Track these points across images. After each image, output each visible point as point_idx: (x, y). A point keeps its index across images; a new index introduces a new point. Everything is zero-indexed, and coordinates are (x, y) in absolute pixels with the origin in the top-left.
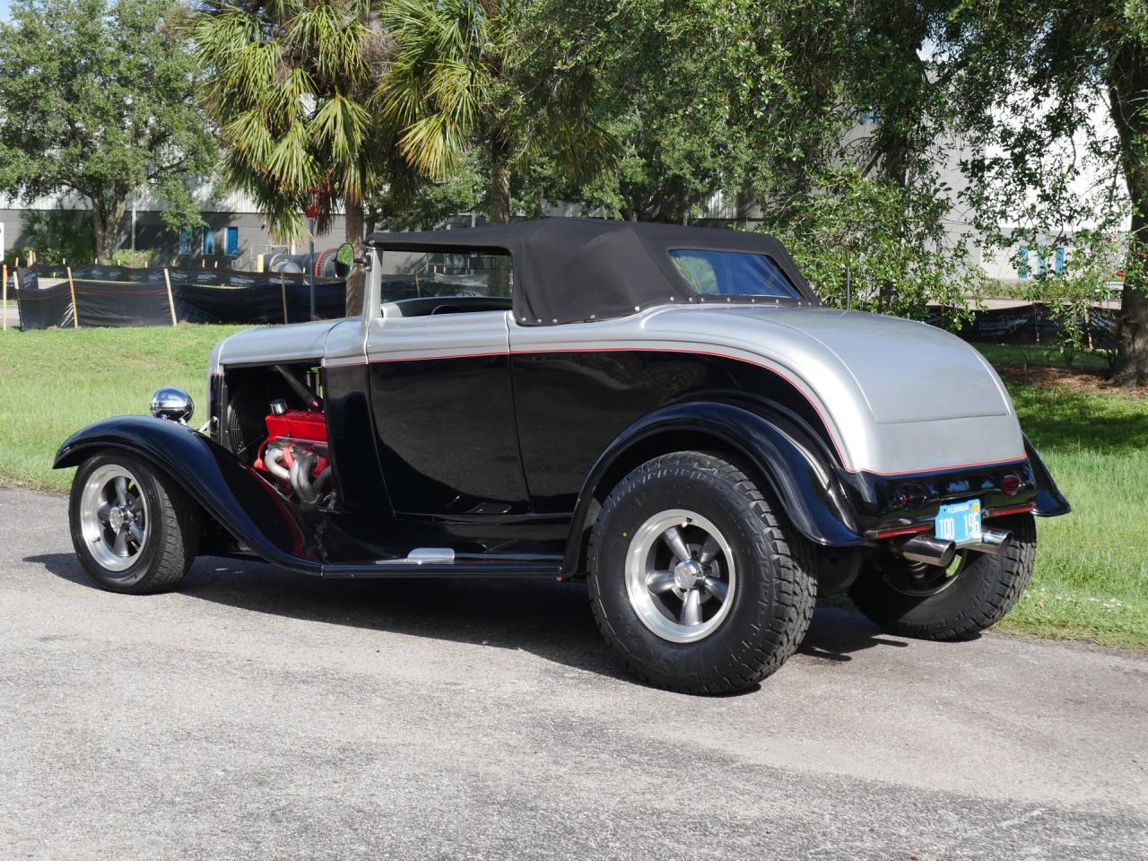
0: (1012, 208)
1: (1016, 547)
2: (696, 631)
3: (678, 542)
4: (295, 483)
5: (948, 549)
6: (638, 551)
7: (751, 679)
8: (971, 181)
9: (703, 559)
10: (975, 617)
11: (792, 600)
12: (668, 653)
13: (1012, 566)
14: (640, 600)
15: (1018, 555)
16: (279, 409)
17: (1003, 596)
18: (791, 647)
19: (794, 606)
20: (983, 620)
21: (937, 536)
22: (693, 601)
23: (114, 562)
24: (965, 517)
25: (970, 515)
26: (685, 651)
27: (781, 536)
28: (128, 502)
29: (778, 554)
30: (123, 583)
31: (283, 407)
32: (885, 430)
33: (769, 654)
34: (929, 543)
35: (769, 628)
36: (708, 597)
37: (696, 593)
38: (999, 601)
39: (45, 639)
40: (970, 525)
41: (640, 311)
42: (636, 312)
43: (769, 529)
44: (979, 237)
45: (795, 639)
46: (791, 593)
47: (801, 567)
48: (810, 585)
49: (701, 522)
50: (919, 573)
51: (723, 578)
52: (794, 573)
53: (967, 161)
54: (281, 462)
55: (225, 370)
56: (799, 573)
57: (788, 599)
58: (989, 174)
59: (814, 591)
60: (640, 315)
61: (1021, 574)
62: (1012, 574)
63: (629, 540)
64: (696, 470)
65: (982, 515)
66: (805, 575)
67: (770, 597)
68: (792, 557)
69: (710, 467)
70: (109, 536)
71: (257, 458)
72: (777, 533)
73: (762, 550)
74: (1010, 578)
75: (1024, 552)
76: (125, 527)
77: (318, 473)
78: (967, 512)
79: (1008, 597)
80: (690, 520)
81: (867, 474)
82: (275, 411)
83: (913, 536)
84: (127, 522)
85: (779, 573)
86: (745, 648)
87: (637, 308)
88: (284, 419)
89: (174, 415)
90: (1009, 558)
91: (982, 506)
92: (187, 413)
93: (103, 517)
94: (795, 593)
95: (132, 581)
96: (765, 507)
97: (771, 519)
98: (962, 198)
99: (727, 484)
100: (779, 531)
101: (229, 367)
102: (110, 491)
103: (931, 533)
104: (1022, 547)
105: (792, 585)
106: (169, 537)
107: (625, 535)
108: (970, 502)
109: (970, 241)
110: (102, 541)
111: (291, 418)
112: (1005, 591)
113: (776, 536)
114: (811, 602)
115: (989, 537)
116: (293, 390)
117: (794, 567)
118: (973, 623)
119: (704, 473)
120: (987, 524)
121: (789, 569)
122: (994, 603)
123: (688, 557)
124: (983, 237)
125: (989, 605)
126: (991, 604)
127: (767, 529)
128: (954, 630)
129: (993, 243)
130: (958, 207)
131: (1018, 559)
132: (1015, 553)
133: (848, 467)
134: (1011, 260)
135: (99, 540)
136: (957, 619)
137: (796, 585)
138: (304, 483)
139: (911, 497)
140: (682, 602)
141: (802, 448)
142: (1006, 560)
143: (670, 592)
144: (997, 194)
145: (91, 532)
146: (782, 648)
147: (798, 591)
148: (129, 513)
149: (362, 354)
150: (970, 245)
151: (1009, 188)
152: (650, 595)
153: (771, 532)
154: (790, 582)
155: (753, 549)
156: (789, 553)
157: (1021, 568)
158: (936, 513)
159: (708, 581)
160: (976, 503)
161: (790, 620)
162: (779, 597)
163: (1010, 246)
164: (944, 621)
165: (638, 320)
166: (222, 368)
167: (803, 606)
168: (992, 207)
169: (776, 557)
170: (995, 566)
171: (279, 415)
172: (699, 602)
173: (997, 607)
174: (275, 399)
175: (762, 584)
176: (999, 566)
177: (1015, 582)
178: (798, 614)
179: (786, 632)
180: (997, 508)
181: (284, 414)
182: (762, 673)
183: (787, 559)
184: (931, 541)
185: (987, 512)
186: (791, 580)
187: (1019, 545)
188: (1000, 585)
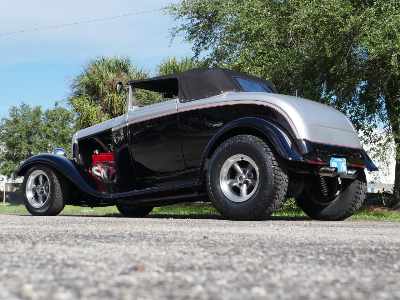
1: (360, 184)
2: (245, 196)
3: (238, 168)
4: (102, 177)
5: (335, 170)
6: (225, 170)
7: (266, 213)
9: (247, 172)
10: (346, 210)
11: (280, 182)
12: (235, 206)
13: (359, 190)
14: (224, 186)
15: (361, 186)
16: (97, 152)
17: (356, 202)
18: (280, 201)
19: (280, 184)
20: (349, 211)
21: (331, 166)
22: (244, 188)
23: (37, 205)
24: (341, 163)
25: (342, 163)
26: (242, 205)
27: (275, 159)
28: (43, 183)
29: (274, 165)
30: (41, 211)
31: (98, 151)
32: (311, 127)
33: (272, 203)
34: (328, 169)
35: (272, 192)
36: (249, 186)
37: (245, 186)
38: (354, 204)
40: (343, 167)
41: (223, 93)
42: (222, 93)
43: (270, 157)
45: (281, 198)
46: (279, 179)
47: (283, 171)
48: (286, 179)
49: (246, 158)
50: (325, 193)
51: (255, 178)
52: (280, 173)
54: (98, 171)
56: (282, 173)
57: (278, 182)
59: (287, 181)
60: (223, 94)
61: (362, 194)
62: (359, 193)
63: (221, 168)
64: (244, 139)
65: (347, 164)
66: (284, 174)
67: (271, 181)
68: (279, 167)
69: (249, 139)
70: (36, 197)
71: (89, 170)
72: (273, 158)
73: (268, 164)
74: (358, 195)
75: (362, 186)
76: (42, 193)
77: (110, 173)
78: (342, 162)
79: (358, 202)
80: (242, 158)
81: (304, 140)
82: (96, 153)
83: (322, 166)
84: (42, 190)
85: (274, 172)
86: (263, 200)
87: (222, 92)
88: (98, 155)
90: (357, 188)
91: (347, 161)
93: (34, 190)
94: (280, 180)
95: (44, 210)
96: (269, 149)
97: (271, 154)
99: (255, 143)
100: (274, 158)
101: (79, 140)
102: (37, 181)
103: (329, 166)
104: (362, 184)
105: (279, 177)
106: (57, 193)
107: (219, 166)
108: (342, 158)
110: (34, 199)
111: (101, 155)
112: (356, 200)
113: (273, 159)
114: (287, 185)
115: (350, 172)
116: (101, 147)
117: (280, 170)
118: (346, 212)
119: (247, 140)
120: (349, 168)
121: (278, 171)
122: (353, 204)
123: (242, 172)
125: (351, 205)
126: (352, 205)
128: (339, 215)
131: (360, 188)
132: (359, 186)
133: (298, 138)
135: (32, 198)
136: (340, 211)
137: (281, 177)
138: (106, 176)
139: (321, 152)
140: (240, 189)
141: (282, 132)
142: (356, 188)
143: (236, 186)
145: (30, 196)
146: (276, 201)
147: (281, 179)
148: (43, 187)
149: (126, 123)
152: (229, 188)
153: (271, 158)
154: (279, 176)
155: (265, 164)
156: (278, 166)
157: (362, 192)
158: (330, 159)
159: (249, 180)
160: (345, 160)
161: (279, 190)
162: (275, 181)
164: (335, 212)
165: (223, 96)
166: (77, 141)
167: (283, 185)
169: (273, 166)
170: (353, 191)
171: (97, 154)
172: (246, 188)
173: (354, 206)
174: (95, 149)
175: (269, 176)
176: (354, 190)
177: (360, 196)
178: (282, 188)
179: (278, 194)
180: (352, 163)
181: (99, 154)
182: (270, 211)
183: (277, 167)
184: (329, 168)
185: (349, 164)
186: (279, 175)
187: (360, 183)
188: (354, 197)
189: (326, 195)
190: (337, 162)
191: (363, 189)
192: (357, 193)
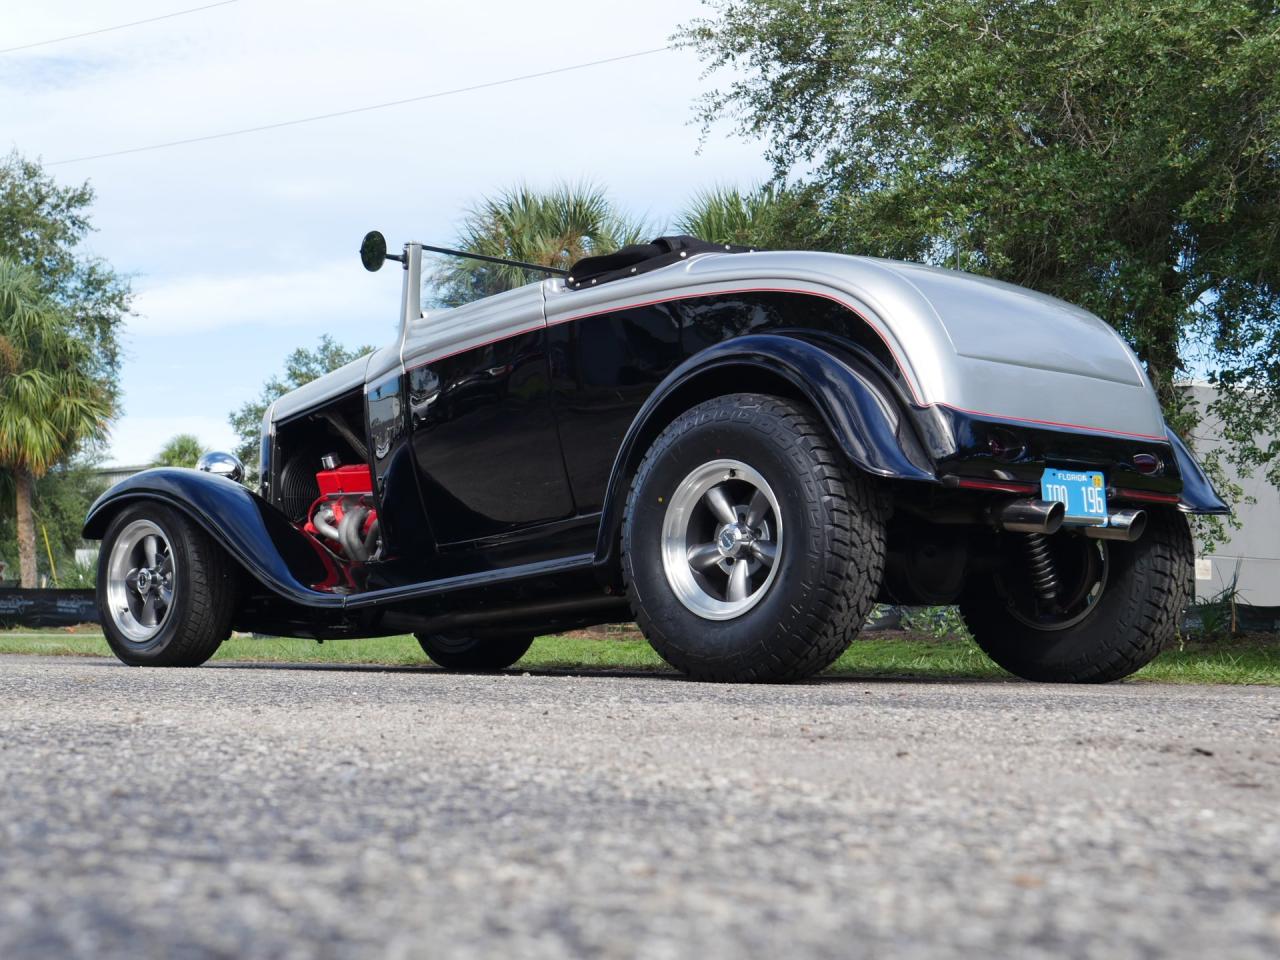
0: (1267, 421)
1: (1166, 559)
2: (741, 603)
3: (723, 505)
4: (344, 541)
5: (1053, 511)
6: (679, 513)
7: (806, 657)
8: (1220, 393)
9: (750, 521)
10: (1120, 648)
11: (850, 551)
12: (709, 633)
13: (1162, 581)
14: (677, 567)
15: (1169, 567)
16: (330, 462)
17: (1154, 621)
18: (853, 615)
19: (853, 560)
21: (1044, 499)
22: (740, 573)
23: (140, 632)
24: (1083, 489)
25: (1090, 489)
26: (728, 629)
27: (833, 474)
28: (158, 563)
29: (830, 495)
30: (149, 653)
31: (334, 460)
32: (967, 364)
33: (826, 621)
34: (1034, 507)
35: (822, 586)
36: (756, 566)
37: (743, 563)
38: (1149, 626)
40: (1091, 501)
41: (686, 258)
42: (682, 259)
43: (819, 467)
44: (1232, 453)
45: (858, 606)
46: (848, 542)
47: (862, 514)
48: (874, 540)
49: (746, 472)
50: (1049, 590)
51: (772, 540)
52: (851, 521)
53: (1214, 371)
54: (333, 523)
55: (278, 429)
56: (857, 520)
57: (844, 551)
58: (1240, 385)
59: (880, 547)
60: (686, 261)
62: (1163, 591)
63: (664, 507)
64: (737, 409)
65: (1107, 492)
66: (866, 525)
67: (821, 547)
68: (847, 499)
69: (753, 406)
70: (138, 609)
71: (307, 521)
72: (827, 471)
73: (810, 491)
74: (1160, 597)
75: (1176, 566)
76: (154, 592)
77: (367, 528)
78: (1087, 484)
79: (1160, 621)
80: (733, 472)
81: (944, 409)
82: (327, 467)
83: (1013, 498)
84: (155, 585)
85: (832, 519)
86: (794, 613)
87: (683, 254)
88: (334, 473)
90: (1157, 572)
91: (1107, 482)
93: (131, 587)
94: (853, 544)
95: (158, 650)
96: (814, 442)
97: (821, 455)
98: (1212, 411)
99: (772, 420)
100: (831, 469)
101: (281, 424)
102: (139, 557)
103: (1037, 496)
104: (1173, 559)
105: (849, 534)
106: (197, 595)
107: (660, 500)
108: (1089, 473)
109: (1222, 457)
110: (129, 613)
111: (344, 471)
113: (827, 474)
114: (878, 561)
115: (1119, 519)
116: (349, 445)
117: (852, 512)
118: (1119, 655)
119: (745, 411)
120: (1113, 505)
121: (845, 513)
122: (1143, 628)
123: (734, 520)
124: (1237, 453)
125: (1136, 631)
126: (1140, 629)
128: (1098, 667)
129: (1248, 458)
130: (1207, 420)
131: (1168, 572)
132: (1164, 565)
133: (921, 402)
134: (1268, 475)
135: (126, 610)
136: (1100, 651)
137: (854, 533)
138: (355, 541)
139: (1007, 449)
140: (727, 577)
141: (863, 379)
142: (1153, 573)
143: (715, 566)
144: (1249, 406)
145: (117, 601)
146: (842, 615)
147: (856, 539)
148: (158, 575)
149: (400, 364)
150: (1222, 461)
151: (1263, 399)
152: (693, 574)
153: (821, 469)
154: (846, 530)
155: (799, 489)
156: (844, 495)
157: (1173, 585)
158: (1041, 475)
159: (757, 547)
160: (1099, 477)
161: (849, 577)
162: (832, 547)
163: (1267, 460)
164: (1084, 655)
165: (684, 265)
166: (274, 427)
167: (865, 561)
168: (1244, 418)
169: (827, 498)
170: (1141, 582)
171: (331, 470)
172: (747, 574)
173: (1145, 633)
174: (326, 454)
175: (812, 531)
176: (1145, 581)
177: (1167, 601)
178: (859, 572)
179: (844, 593)
180: (1128, 488)
181: (336, 468)
182: (819, 650)
183: (840, 501)
184: (1036, 505)
185: (1114, 490)
186: (848, 527)
187: (1168, 556)
188: (1148, 604)
189: (1051, 596)
190: (1067, 484)
191: (1176, 575)
192: (1156, 591)
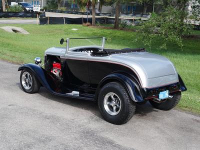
2: (114, 114)
3: (113, 98)
5: (161, 100)
8: (193, 9)
9: (116, 101)
12: (110, 117)
19: (131, 111)
21: (159, 98)
22: (115, 108)
23: (27, 88)
25: (166, 93)
28: (29, 78)
29: (128, 102)
30: (28, 91)
31: (55, 62)
36: (117, 108)
38: (173, 105)
39: (10, 105)
40: (166, 95)
42: (108, 56)
46: (130, 109)
48: (134, 107)
49: (116, 95)
51: (120, 105)
52: (131, 106)
53: (192, 6)
58: (196, 8)
62: (176, 100)
63: (104, 97)
65: (169, 93)
69: (117, 86)
70: (26, 83)
71: (51, 71)
72: (128, 99)
73: (125, 102)
75: (178, 97)
76: (29, 82)
77: (60, 74)
80: (114, 94)
81: (146, 88)
88: (55, 64)
89: (38, 63)
91: (169, 91)
92: (41, 62)
93: (25, 81)
97: (127, 96)
98: (191, 12)
102: (26, 76)
108: (166, 91)
111: (57, 64)
114: (135, 110)
115: (170, 96)
123: (114, 100)
127: (126, 98)
133: (142, 87)
138: (58, 76)
139: (154, 91)
140: (113, 108)
141: (134, 83)
143: (111, 106)
145: (23, 83)
147: (132, 109)
148: (29, 80)
149: (65, 57)
157: (178, 99)
158: (159, 93)
159: (117, 105)
161: (130, 113)
162: (128, 110)
167: (133, 111)
175: (125, 107)
179: (129, 116)
180: (172, 91)
190: (163, 94)
